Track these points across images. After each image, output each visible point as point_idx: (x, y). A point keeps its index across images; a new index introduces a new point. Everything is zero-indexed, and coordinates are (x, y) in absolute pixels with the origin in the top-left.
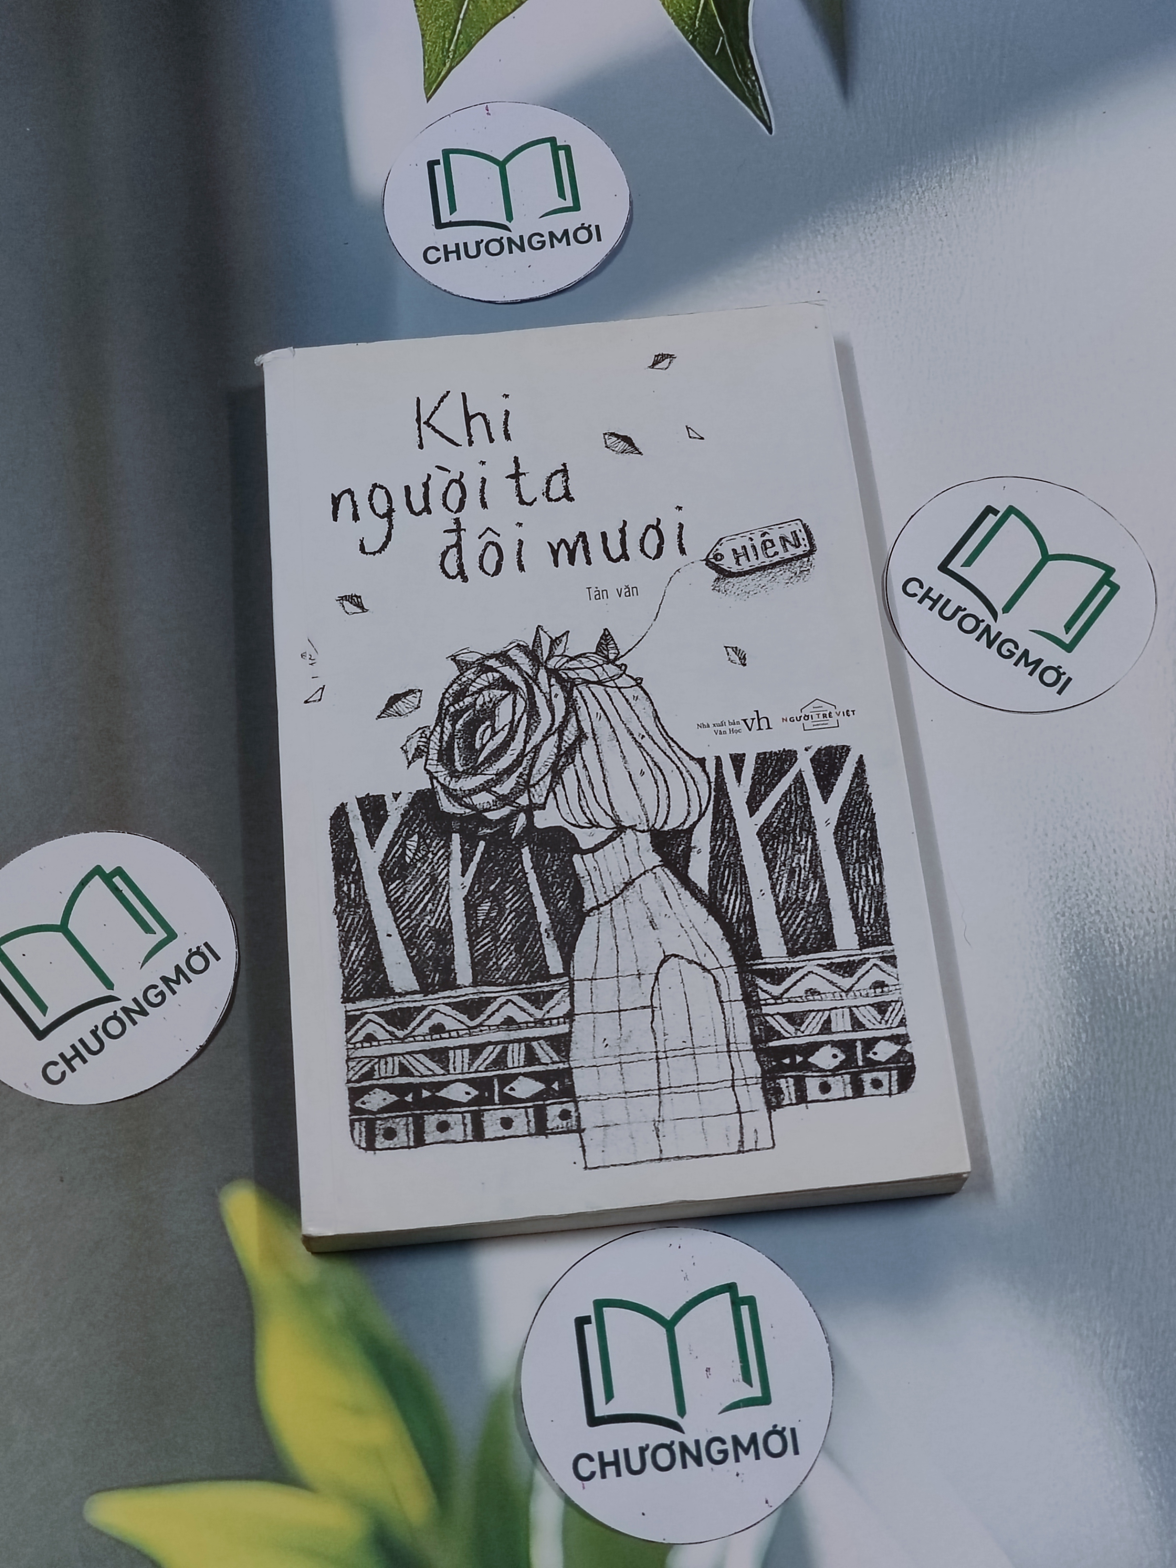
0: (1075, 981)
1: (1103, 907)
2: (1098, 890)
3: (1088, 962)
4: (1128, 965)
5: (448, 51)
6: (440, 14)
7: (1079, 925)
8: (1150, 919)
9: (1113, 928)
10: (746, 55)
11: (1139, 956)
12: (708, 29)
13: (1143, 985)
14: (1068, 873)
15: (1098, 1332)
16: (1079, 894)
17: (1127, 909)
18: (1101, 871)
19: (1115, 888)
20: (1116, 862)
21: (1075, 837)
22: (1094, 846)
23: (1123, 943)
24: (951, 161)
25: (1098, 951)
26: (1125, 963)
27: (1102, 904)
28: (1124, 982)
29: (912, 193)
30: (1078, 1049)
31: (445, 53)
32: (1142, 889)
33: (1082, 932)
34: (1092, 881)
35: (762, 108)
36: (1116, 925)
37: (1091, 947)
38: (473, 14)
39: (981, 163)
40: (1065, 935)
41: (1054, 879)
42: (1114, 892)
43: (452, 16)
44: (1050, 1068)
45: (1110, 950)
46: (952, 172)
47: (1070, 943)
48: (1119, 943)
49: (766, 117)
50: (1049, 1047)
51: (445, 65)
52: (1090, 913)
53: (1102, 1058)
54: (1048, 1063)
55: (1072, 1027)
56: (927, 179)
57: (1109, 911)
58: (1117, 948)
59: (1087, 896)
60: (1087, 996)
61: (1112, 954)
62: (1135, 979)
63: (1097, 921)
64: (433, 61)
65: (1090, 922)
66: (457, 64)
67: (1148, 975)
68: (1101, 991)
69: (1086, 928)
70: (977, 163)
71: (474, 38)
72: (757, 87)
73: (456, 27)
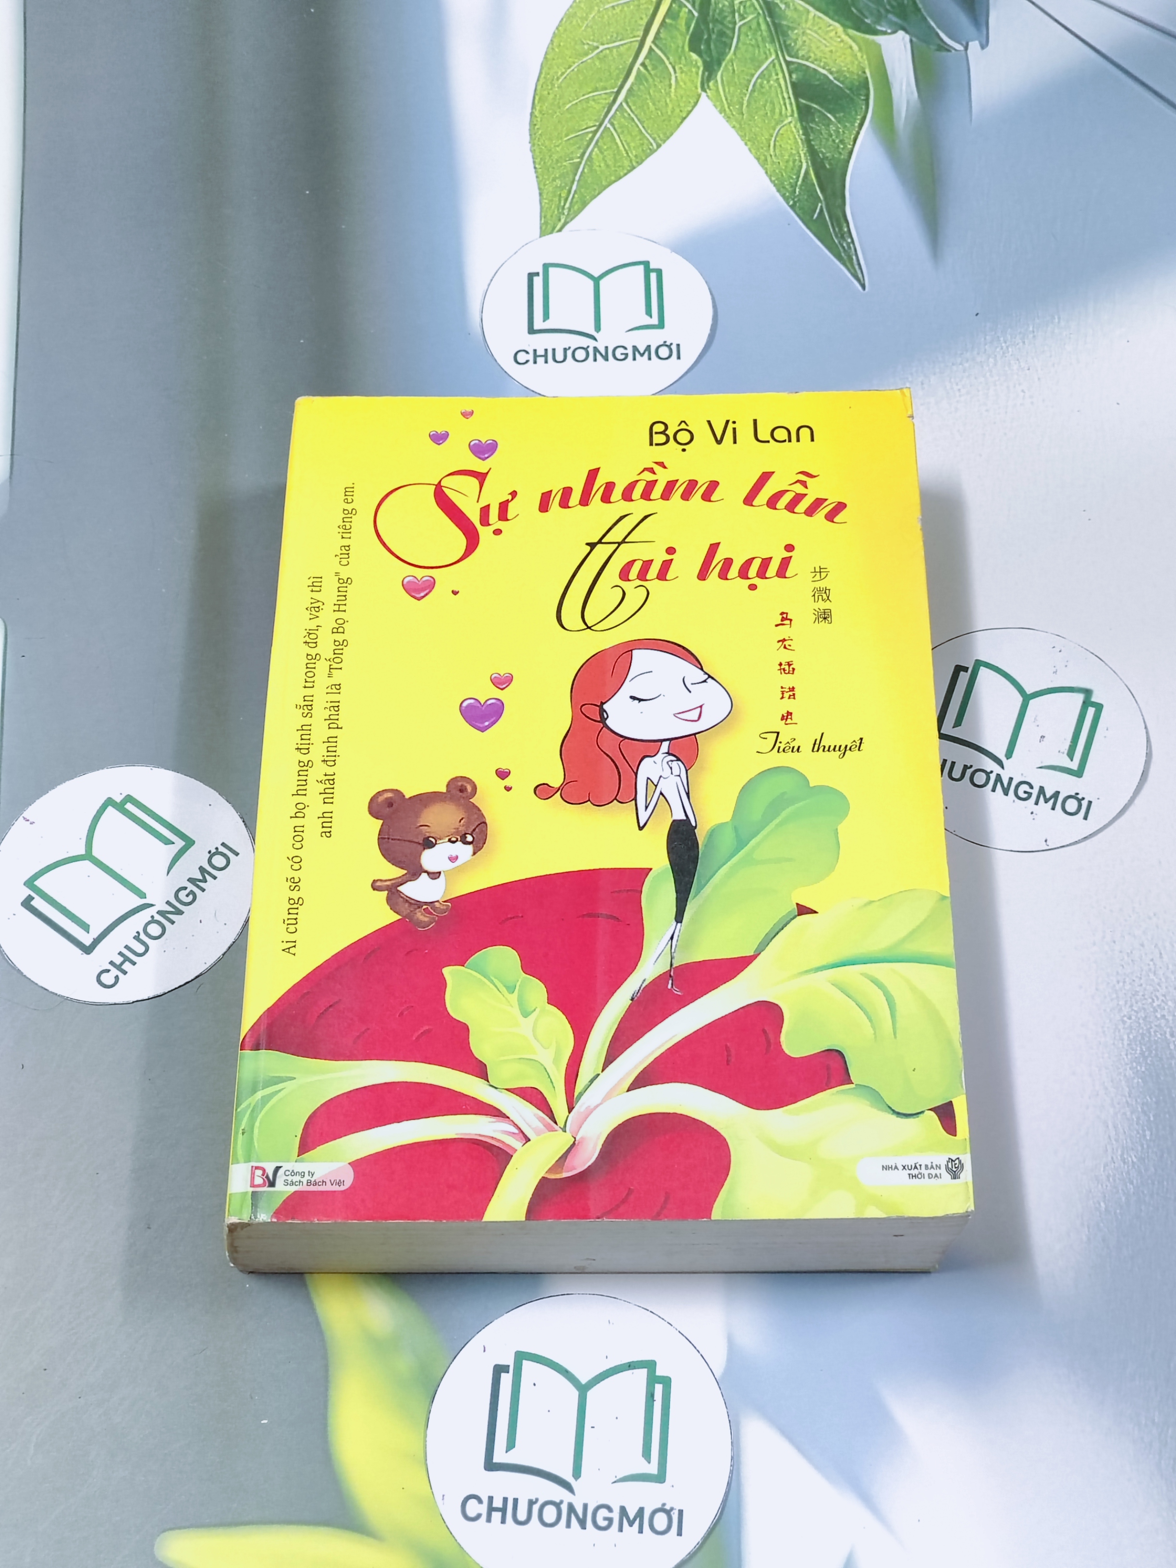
3: (1154, 1063)
5: (563, 208)
6: (557, 176)
7: (1145, 1028)
10: (842, 220)
12: (808, 196)
14: (1134, 979)
16: (1146, 999)
18: (1167, 978)
21: (1142, 945)
22: (1161, 954)
24: (1034, 320)
25: (1163, 1053)
27: (1168, 1009)
30: (1142, 1146)
31: (560, 210)
33: (1148, 1035)
34: (1158, 987)
35: (857, 267)
37: (1156, 1050)
38: (589, 177)
39: (1063, 323)
40: (1131, 1037)
41: (1121, 984)
43: (569, 177)
44: (1115, 1163)
46: (1035, 330)
47: (1136, 1045)
49: (860, 276)
50: (1114, 1142)
51: (560, 220)
52: (1156, 1017)
53: (1165, 1155)
54: (1112, 1158)
55: (1137, 1124)
56: (1012, 336)
57: (1174, 1016)
59: (1154, 1001)
60: (1152, 1096)
63: (1163, 1025)
64: (548, 216)
65: (1156, 1026)
66: (571, 220)
68: (1166, 1092)
69: (1152, 1030)
71: (588, 197)
72: (853, 249)
73: (571, 188)
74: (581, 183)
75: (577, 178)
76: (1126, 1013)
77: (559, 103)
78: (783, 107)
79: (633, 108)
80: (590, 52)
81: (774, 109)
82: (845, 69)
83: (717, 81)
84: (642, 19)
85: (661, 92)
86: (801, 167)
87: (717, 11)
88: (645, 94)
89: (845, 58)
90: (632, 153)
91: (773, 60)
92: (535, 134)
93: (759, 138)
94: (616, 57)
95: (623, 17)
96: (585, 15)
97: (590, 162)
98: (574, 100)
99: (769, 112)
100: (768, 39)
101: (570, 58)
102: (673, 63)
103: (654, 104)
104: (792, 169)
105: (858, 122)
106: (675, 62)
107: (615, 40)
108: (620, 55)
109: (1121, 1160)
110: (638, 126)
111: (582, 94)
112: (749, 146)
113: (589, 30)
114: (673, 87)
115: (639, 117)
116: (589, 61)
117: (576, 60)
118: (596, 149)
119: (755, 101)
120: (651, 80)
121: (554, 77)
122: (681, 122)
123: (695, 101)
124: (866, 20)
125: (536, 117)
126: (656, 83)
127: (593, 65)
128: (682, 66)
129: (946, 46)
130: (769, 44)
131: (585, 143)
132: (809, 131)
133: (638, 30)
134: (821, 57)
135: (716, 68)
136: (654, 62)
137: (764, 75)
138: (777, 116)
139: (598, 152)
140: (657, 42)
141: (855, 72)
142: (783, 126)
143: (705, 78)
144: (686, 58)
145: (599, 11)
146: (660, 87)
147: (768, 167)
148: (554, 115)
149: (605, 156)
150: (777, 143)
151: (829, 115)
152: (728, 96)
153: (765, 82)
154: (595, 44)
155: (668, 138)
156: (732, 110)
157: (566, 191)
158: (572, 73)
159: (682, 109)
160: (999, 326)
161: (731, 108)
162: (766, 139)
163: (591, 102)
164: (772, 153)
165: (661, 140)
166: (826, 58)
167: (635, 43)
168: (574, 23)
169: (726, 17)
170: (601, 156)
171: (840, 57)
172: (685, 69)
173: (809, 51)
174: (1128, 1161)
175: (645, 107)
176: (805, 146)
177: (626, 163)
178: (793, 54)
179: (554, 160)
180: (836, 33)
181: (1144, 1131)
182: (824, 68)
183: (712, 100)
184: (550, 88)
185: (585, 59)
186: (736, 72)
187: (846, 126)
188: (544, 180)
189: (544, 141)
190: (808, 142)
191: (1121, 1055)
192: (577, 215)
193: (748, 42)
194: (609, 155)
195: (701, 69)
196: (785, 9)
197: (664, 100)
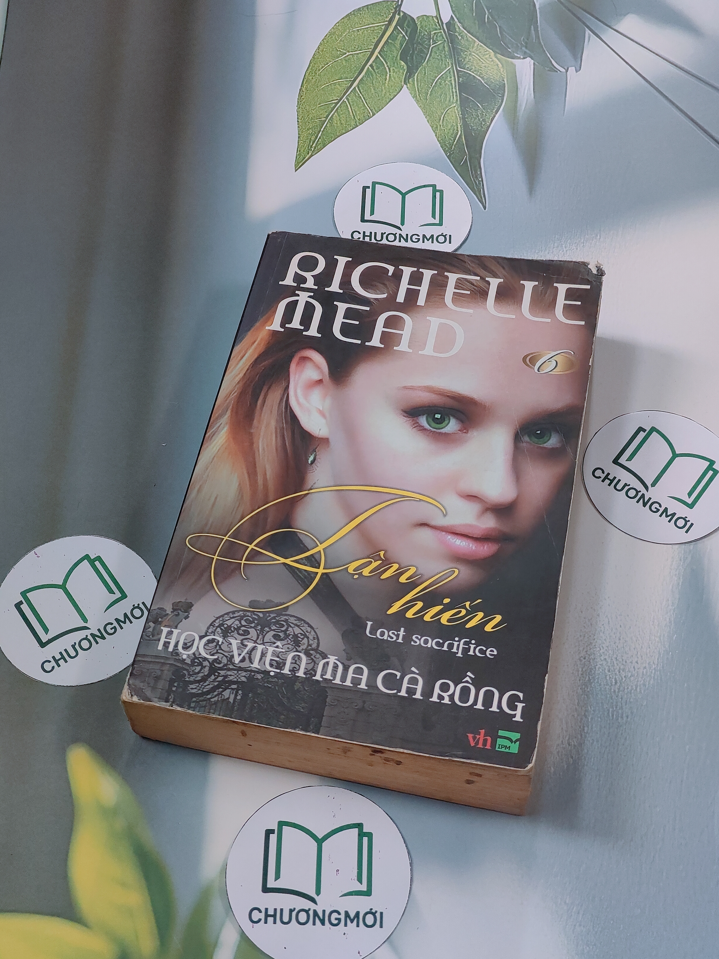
0: (586, 697)
1: (609, 657)
2: (607, 647)
3: (595, 687)
4: (618, 692)
5: (311, 147)
6: (311, 127)
7: (593, 665)
8: (635, 667)
9: (612, 669)
10: (478, 168)
11: (626, 688)
12: (459, 151)
13: (626, 705)
14: (591, 635)
15: (567, 902)
16: (596, 648)
17: (623, 660)
18: (610, 636)
19: (617, 647)
20: (620, 632)
21: (598, 615)
22: (609, 621)
23: (617, 679)
24: (585, 235)
25: (602, 682)
26: (617, 690)
27: (609, 655)
28: (615, 701)
29: (560, 250)
30: (581, 735)
31: (309, 148)
32: (633, 650)
33: (594, 669)
34: (605, 642)
35: (482, 196)
36: (615, 668)
37: (598, 678)
38: (329, 129)
39: (602, 239)
40: (584, 670)
41: (582, 638)
42: (617, 649)
43: (317, 129)
44: (563, 744)
45: (609, 682)
46: (585, 241)
47: (586, 675)
48: (616, 680)
49: (484, 201)
50: (565, 732)
51: (308, 154)
52: (601, 659)
53: (595, 743)
54: (562, 741)
55: (580, 723)
56: (570, 244)
57: (612, 659)
58: (614, 681)
59: (601, 650)
60: (592, 707)
61: (610, 685)
62: (622, 700)
63: (604, 665)
64: (302, 151)
65: (600, 664)
66: (316, 154)
67: (630, 699)
68: (600, 704)
69: (596, 667)
70: (600, 239)
71: (327, 141)
72: (481, 184)
73: (318, 135)
74: (324, 133)
75: (322, 130)
76: (583, 656)
77: (318, 84)
78: (452, 97)
79: (361, 91)
80: (341, 55)
81: (447, 98)
82: (492, 77)
83: (414, 78)
84: (375, 38)
85: (380, 83)
86: (457, 134)
87: (420, 37)
88: (370, 83)
89: (493, 71)
90: (357, 118)
91: (449, 69)
92: (301, 102)
93: (434, 115)
94: (356, 60)
95: (363, 36)
96: (340, 33)
97: (331, 121)
98: (326, 84)
99: (442, 100)
100: (448, 56)
101: (328, 58)
102: (389, 67)
103: (374, 90)
104: (452, 135)
105: (496, 109)
106: (391, 66)
107: (356, 50)
108: (358, 59)
109: (568, 743)
110: (363, 102)
111: (332, 81)
112: (428, 119)
113: (341, 42)
114: (387, 80)
115: (364, 96)
116: (339, 61)
117: (332, 60)
118: (336, 113)
119: (436, 93)
120: (375, 75)
121: (317, 68)
122: (389, 102)
123: (400, 89)
124: (509, 50)
125: (303, 91)
126: (378, 78)
127: (341, 63)
128: (394, 68)
129: (555, 69)
130: (448, 59)
131: (330, 109)
132: (465, 112)
133: (372, 45)
134: (479, 69)
135: (415, 71)
136: (377, 65)
137: (443, 77)
138: (447, 103)
139: (337, 115)
140: (382, 54)
141: (498, 79)
142: (450, 108)
143: (407, 77)
144: (397, 64)
145: (349, 33)
146: (379, 79)
147: (438, 132)
148: (313, 91)
149: (341, 118)
150: (445, 118)
151: (478, 104)
152: (420, 88)
153: (443, 81)
154: (344, 51)
155: (380, 110)
156: (421, 97)
157: (314, 137)
158: (328, 67)
159: (390, 93)
160: (563, 238)
161: (420, 95)
162: (438, 115)
163: (337, 85)
164: (441, 124)
165: (376, 111)
166: (481, 70)
167: (368, 53)
168: (333, 38)
169: (426, 41)
170: (339, 118)
171: (490, 70)
172: (396, 70)
173: (472, 65)
174: (572, 745)
175: (369, 90)
176: (462, 121)
177: (353, 123)
178: (462, 66)
179: (310, 118)
180: (490, 56)
181: (584, 727)
182: (479, 76)
183: (409, 90)
184: (313, 75)
185: (337, 60)
186: (426, 74)
187: (488, 111)
188: (302, 129)
189: (306, 106)
190: (463, 119)
191: (576, 680)
192: (319, 152)
193: (436, 57)
194: (343, 117)
195: (406, 71)
196: (461, 39)
197: (381, 87)
